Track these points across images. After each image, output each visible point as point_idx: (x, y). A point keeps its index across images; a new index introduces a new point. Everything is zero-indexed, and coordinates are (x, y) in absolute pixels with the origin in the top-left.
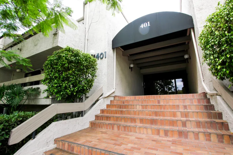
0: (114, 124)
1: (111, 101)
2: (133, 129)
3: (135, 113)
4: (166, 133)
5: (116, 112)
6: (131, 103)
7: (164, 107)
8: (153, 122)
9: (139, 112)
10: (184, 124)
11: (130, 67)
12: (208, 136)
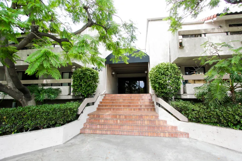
0: (111, 108)
1: (104, 97)
2: (120, 109)
3: (120, 103)
4: (134, 109)
5: (110, 103)
6: (116, 98)
7: (134, 100)
8: (129, 106)
9: (122, 102)
10: (141, 106)
11: (112, 74)
12: (148, 109)
